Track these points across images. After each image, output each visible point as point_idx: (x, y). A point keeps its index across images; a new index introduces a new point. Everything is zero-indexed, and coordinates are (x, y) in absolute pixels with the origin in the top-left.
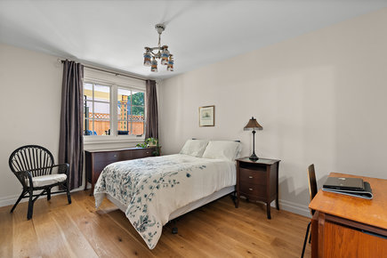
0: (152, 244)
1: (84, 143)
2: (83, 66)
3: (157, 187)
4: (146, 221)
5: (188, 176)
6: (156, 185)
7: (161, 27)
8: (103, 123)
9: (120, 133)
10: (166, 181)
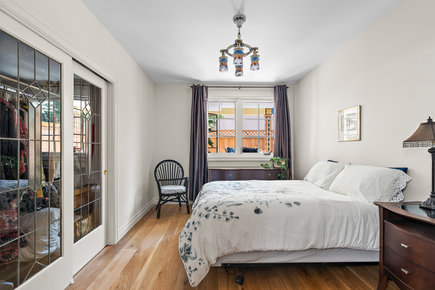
0: (195, 280)
1: (208, 159)
2: (207, 87)
3: (206, 216)
4: (188, 250)
5: (257, 211)
6: (205, 213)
7: (239, 19)
8: (253, 141)
9: (245, 150)
10: (220, 212)
